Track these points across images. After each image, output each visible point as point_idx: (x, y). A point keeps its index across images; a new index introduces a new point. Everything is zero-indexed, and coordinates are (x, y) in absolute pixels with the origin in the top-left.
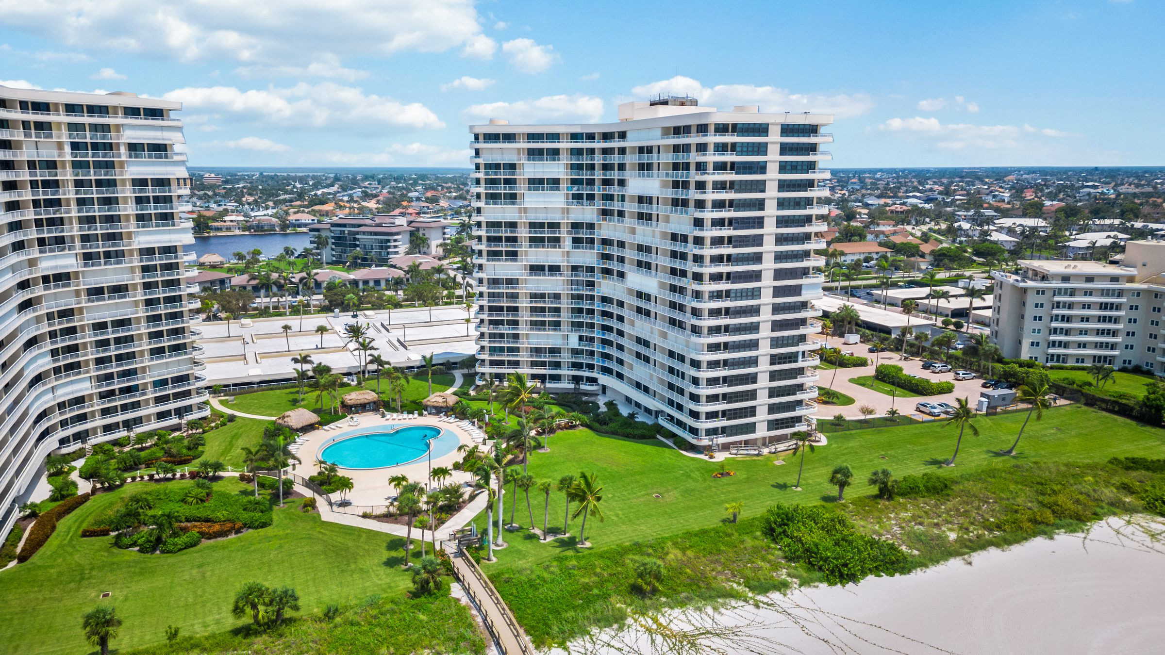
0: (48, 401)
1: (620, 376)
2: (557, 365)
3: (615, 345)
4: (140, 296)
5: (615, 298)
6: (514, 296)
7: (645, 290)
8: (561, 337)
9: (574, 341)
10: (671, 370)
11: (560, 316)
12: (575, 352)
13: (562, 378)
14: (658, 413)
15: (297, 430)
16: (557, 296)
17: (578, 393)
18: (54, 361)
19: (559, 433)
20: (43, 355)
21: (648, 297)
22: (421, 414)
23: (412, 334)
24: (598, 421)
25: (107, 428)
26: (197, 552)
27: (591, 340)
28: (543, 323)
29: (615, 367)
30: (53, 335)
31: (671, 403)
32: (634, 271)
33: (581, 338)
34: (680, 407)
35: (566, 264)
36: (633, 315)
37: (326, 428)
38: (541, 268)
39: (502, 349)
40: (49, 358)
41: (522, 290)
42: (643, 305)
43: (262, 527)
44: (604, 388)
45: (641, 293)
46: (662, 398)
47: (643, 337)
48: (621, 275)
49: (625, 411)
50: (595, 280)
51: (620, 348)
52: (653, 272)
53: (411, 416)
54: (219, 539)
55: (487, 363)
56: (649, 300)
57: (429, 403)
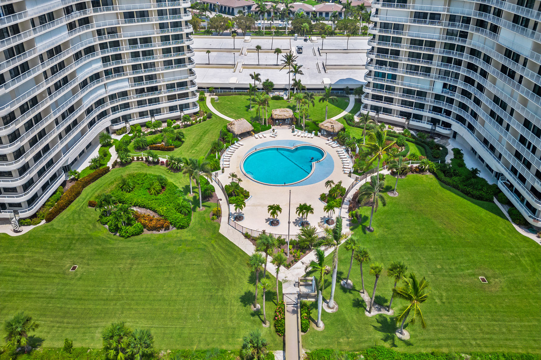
0: (101, 93)
1: (471, 127)
2: (421, 106)
3: (473, 98)
4: (155, 20)
5: (483, 52)
6: (398, 41)
7: (515, 49)
8: (429, 83)
9: (438, 88)
10: (523, 140)
11: (431, 63)
12: (438, 97)
13: (423, 118)
14: (498, 175)
15: (237, 136)
16: (432, 44)
17: (434, 134)
18: (104, 66)
19: (410, 175)
20: (96, 61)
21: (516, 57)
22: (316, 135)
23: (333, 59)
24: (444, 172)
25: (142, 114)
26: (137, 241)
27: (453, 89)
28: (417, 68)
29: (469, 119)
30: (103, 46)
31: (514, 171)
32: (509, 28)
33: (445, 86)
34: (522, 179)
35: (446, 13)
36: (498, 73)
37: (256, 135)
38: (425, 15)
39: (382, 87)
40: (101, 64)
41: (405, 36)
42: (510, 65)
43: (181, 228)
44: (455, 134)
45: (510, 51)
46: (506, 164)
47: (502, 98)
48: (495, 29)
49: (470, 164)
50: (469, 31)
51: (477, 102)
52: (530, 30)
53: (309, 135)
54: (154, 232)
55: (370, 96)
56: (517, 61)
57: (322, 127)
